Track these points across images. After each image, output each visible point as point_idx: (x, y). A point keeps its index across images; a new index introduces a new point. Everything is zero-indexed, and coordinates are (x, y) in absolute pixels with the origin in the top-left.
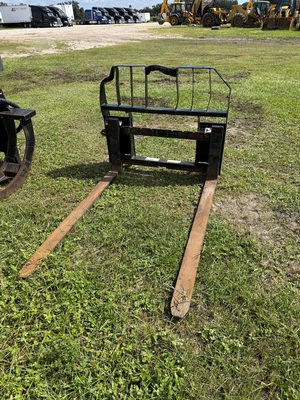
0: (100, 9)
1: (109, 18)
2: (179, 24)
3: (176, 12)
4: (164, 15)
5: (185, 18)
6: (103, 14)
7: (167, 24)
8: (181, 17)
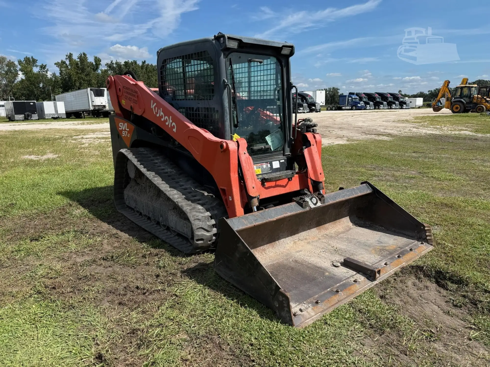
0: (357, 95)
1: (366, 103)
2: (466, 111)
3: (461, 96)
4: (443, 100)
5: (476, 104)
6: (361, 99)
7: (446, 111)
8: (471, 102)
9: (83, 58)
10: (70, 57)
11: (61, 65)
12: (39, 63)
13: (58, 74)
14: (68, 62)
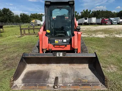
9: (87, 10)
10: (84, 10)
11: (82, 13)
12: (77, 13)
13: (81, 15)
14: (83, 12)
